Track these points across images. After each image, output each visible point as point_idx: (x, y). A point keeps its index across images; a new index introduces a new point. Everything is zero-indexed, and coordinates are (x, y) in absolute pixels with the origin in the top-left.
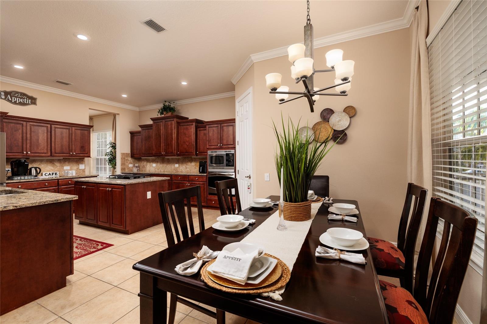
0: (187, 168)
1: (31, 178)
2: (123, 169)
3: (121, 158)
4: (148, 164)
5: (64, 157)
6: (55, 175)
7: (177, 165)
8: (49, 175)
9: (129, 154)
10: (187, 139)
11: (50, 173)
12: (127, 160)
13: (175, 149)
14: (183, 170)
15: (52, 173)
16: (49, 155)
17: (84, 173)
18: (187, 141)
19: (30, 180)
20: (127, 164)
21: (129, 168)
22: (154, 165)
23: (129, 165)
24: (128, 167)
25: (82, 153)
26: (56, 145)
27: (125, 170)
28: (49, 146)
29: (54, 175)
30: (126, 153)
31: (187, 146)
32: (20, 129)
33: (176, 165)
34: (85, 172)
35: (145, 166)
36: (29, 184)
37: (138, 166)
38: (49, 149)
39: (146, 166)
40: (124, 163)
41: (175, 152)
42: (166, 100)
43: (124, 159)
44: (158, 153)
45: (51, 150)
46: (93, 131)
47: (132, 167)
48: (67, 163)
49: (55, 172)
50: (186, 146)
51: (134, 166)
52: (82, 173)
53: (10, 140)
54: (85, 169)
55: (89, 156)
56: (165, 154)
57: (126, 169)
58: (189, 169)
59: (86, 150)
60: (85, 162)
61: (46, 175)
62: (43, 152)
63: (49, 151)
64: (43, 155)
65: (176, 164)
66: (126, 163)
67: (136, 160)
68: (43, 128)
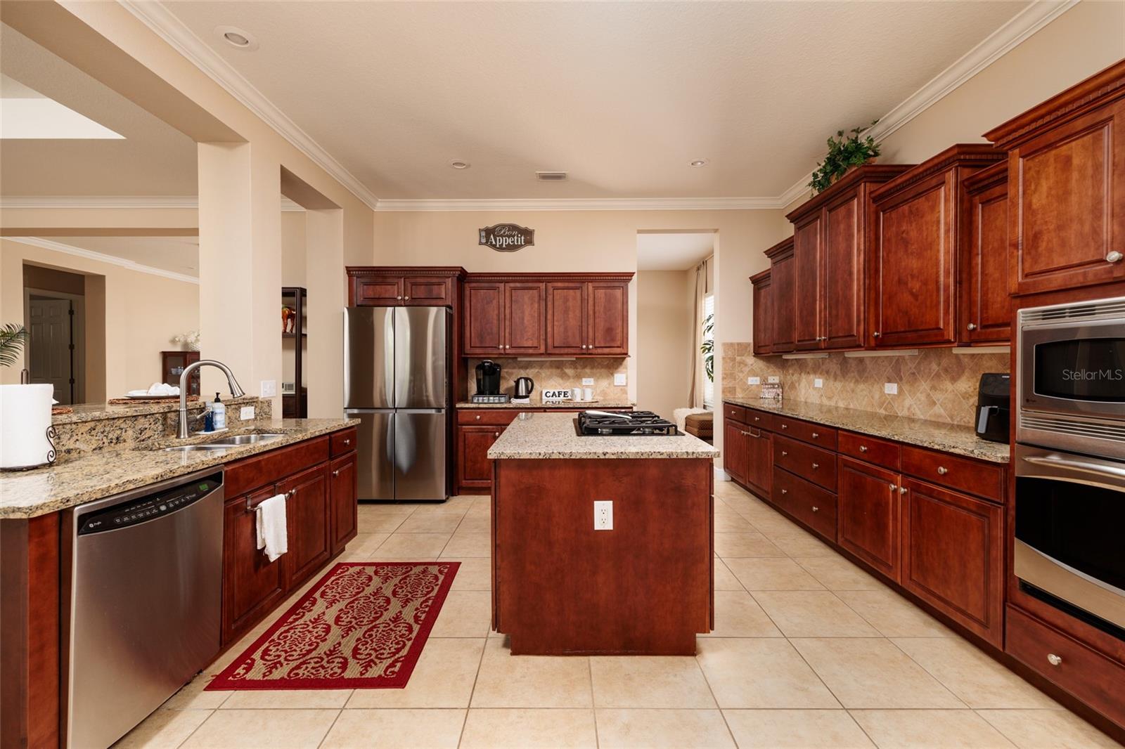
0: (934, 403)
1: (499, 400)
2: (730, 392)
3: (724, 358)
4: (804, 379)
5: (578, 356)
6: (564, 396)
7: (891, 389)
8: (552, 396)
9: (749, 344)
10: (914, 263)
11: (554, 393)
12: (740, 363)
13: (858, 316)
14: (918, 412)
15: (559, 392)
16: (541, 352)
17: (624, 395)
18: (913, 276)
19: (495, 406)
20: (741, 375)
21: (747, 388)
22: (819, 382)
23: (747, 380)
24: (745, 383)
25: (608, 345)
26: (555, 327)
27: (735, 394)
28: (543, 332)
29: (562, 396)
30: (738, 344)
31: (915, 296)
32: (494, 299)
33: (887, 385)
34: (627, 394)
35: (797, 385)
36: (494, 415)
37: (778, 382)
38: (543, 337)
39: (799, 385)
40: (731, 374)
41: (858, 331)
42: (841, 130)
43: (733, 360)
44: (807, 338)
45: (546, 340)
46: (706, 292)
47: (757, 385)
48: (588, 371)
49: (563, 391)
50: (906, 298)
51: (764, 382)
52: (619, 395)
53: (481, 321)
54: (626, 385)
55: (623, 352)
56: (825, 340)
57: (738, 390)
58: (942, 411)
59: (619, 337)
60: (626, 368)
61: (548, 395)
62: (530, 346)
63: (542, 342)
64: (531, 351)
65: (889, 381)
66: (738, 372)
67: (772, 366)
68: (531, 291)
